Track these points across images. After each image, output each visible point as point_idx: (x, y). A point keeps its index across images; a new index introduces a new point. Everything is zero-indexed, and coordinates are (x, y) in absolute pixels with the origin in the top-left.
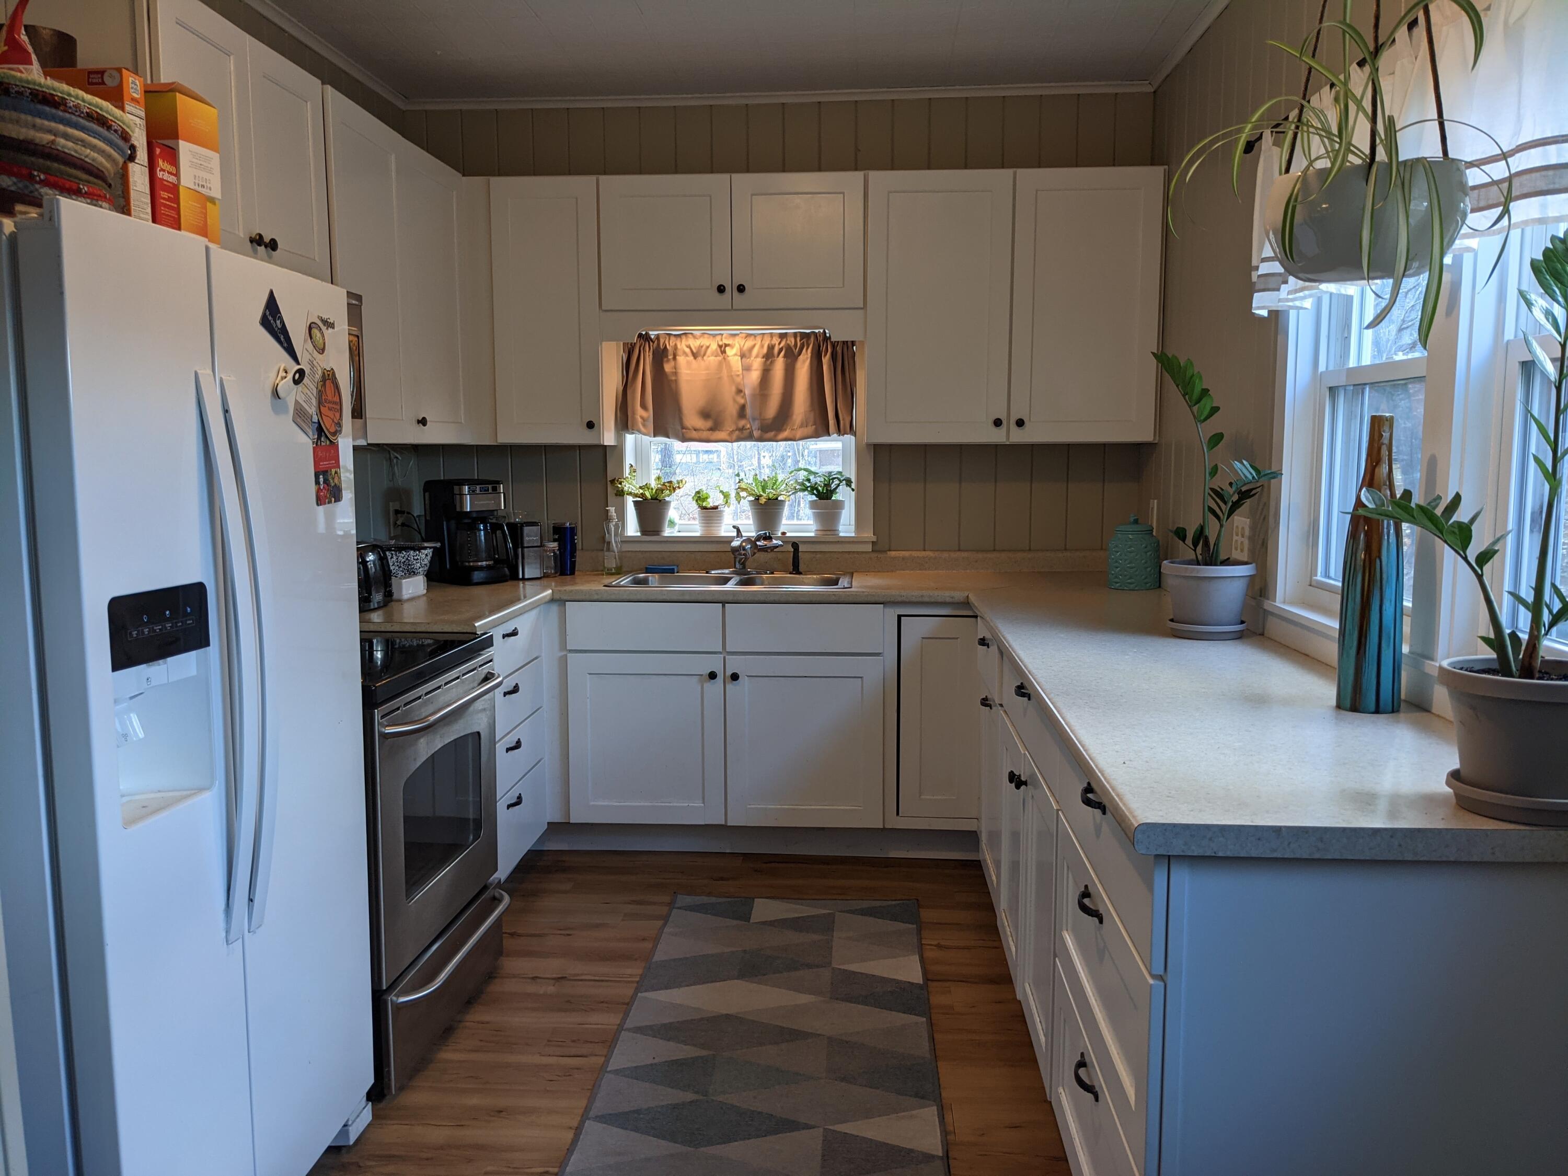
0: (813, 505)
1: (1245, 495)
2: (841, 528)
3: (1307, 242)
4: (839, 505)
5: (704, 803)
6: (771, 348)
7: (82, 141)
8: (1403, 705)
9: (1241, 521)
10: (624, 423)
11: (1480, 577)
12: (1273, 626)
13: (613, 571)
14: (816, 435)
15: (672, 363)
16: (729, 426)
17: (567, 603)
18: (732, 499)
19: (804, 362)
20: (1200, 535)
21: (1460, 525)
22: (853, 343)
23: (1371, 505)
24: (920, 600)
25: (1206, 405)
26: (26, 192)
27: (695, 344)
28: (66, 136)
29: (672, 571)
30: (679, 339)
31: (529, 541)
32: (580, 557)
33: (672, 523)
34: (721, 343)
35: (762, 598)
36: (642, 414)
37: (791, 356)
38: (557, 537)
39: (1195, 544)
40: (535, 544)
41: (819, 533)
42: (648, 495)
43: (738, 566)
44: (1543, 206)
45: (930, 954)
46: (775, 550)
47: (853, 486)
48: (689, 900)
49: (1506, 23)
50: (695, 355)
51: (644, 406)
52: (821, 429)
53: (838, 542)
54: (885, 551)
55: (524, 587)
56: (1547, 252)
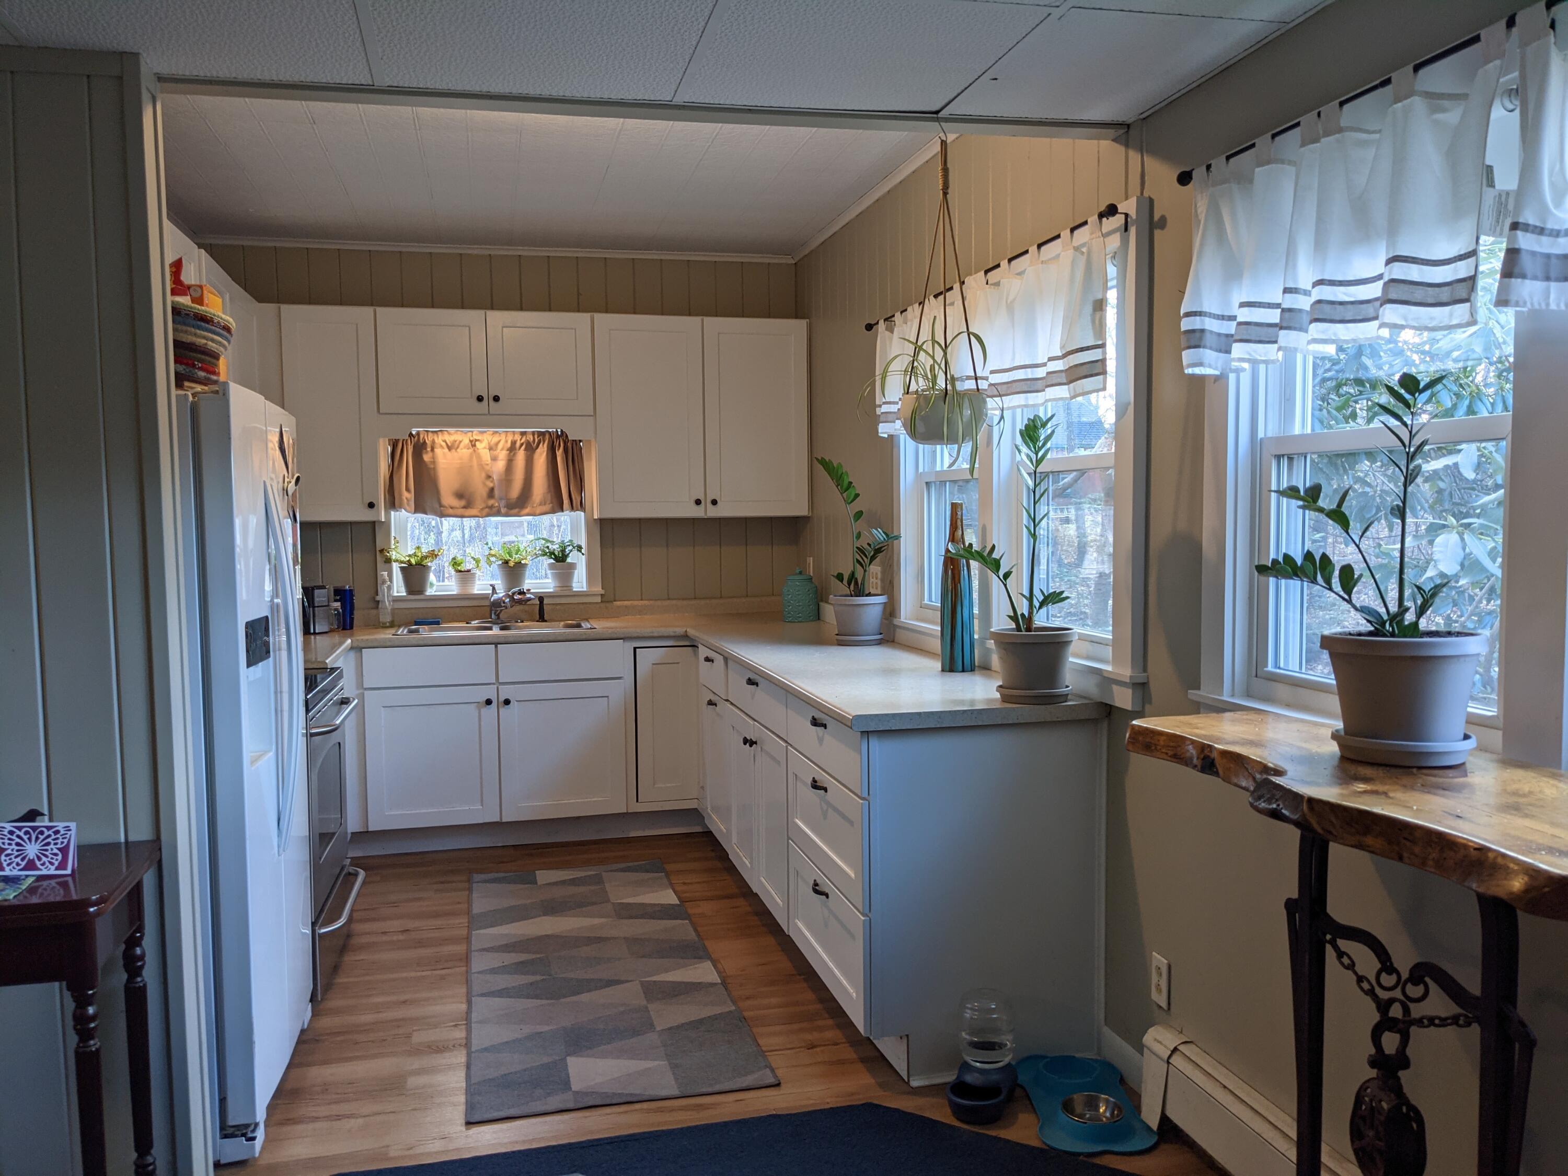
0: (551, 566)
1: (878, 551)
2: (574, 585)
3: (921, 428)
4: (572, 566)
5: (482, 805)
6: (514, 443)
7: (220, 342)
8: (976, 668)
9: (875, 569)
10: (393, 503)
11: (1005, 585)
12: (901, 635)
13: (388, 624)
14: (553, 511)
15: (430, 454)
16: (480, 504)
17: (363, 650)
18: (483, 563)
19: (541, 454)
20: (852, 576)
21: (995, 560)
22: (580, 441)
23: (953, 551)
24: (651, 635)
25: (852, 492)
26: (190, 374)
27: (449, 439)
28: (213, 340)
29: (438, 623)
30: (436, 435)
31: (319, 602)
32: (357, 615)
33: (432, 585)
34: (471, 439)
35: (529, 639)
36: (408, 496)
37: (531, 449)
38: (338, 598)
39: (849, 584)
40: (324, 604)
41: (557, 589)
42: (413, 561)
43: (493, 616)
44: (1027, 399)
45: (678, 888)
46: (528, 603)
47: (583, 551)
48: (483, 877)
49: (1007, 302)
50: (449, 448)
51: (408, 490)
52: (558, 506)
53: (574, 596)
54: (612, 602)
55: (315, 638)
56: (1026, 426)
